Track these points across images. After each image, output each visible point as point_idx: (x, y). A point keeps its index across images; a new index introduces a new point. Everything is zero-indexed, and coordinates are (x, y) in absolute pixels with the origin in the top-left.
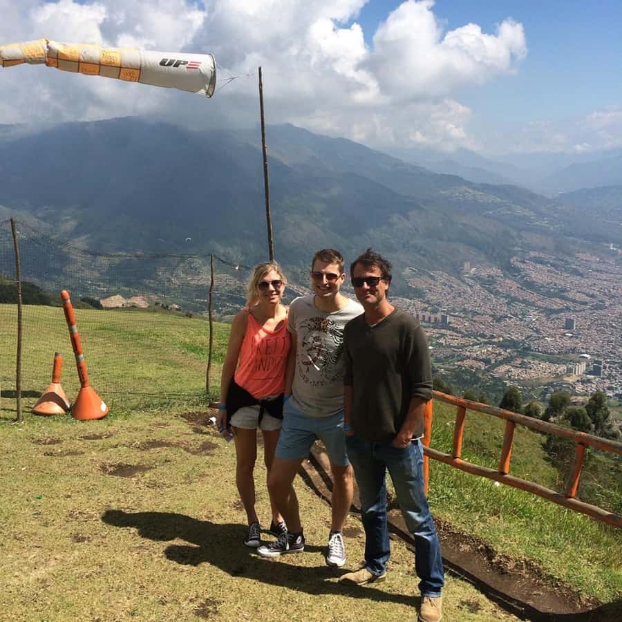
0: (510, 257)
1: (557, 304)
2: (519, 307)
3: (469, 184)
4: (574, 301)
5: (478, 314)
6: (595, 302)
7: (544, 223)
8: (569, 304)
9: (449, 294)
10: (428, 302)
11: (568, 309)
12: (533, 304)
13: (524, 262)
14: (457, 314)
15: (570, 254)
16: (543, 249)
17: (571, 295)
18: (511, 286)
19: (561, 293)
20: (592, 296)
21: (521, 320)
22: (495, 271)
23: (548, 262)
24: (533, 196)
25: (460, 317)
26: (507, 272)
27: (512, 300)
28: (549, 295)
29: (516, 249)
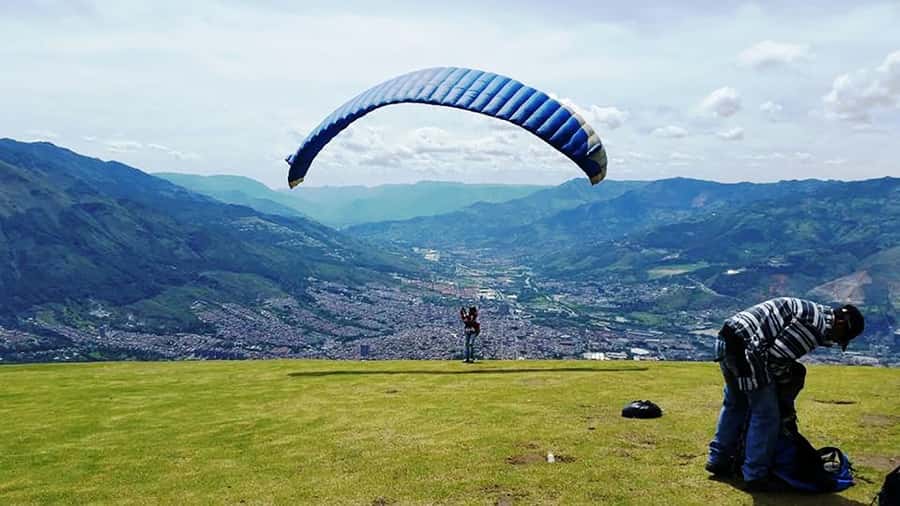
0: (305, 287)
1: (352, 331)
2: (316, 336)
3: (260, 215)
4: (367, 328)
5: (276, 346)
6: (386, 328)
7: (336, 255)
8: (362, 331)
9: (244, 327)
10: (221, 337)
11: (362, 335)
12: (329, 333)
13: (319, 292)
14: (253, 347)
15: (361, 284)
16: (337, 279)
17: (363, 322)
18: (307, 315)
19: (355, 322)
20: (383, 322)
21: (319, 349)
22: (290, 301)
23: (341, 292)
24: (323, 229)
25: (257, 350)
26: (303, 303)
27: (309, 330)
28: (344, 323)
29: (310, 279)
